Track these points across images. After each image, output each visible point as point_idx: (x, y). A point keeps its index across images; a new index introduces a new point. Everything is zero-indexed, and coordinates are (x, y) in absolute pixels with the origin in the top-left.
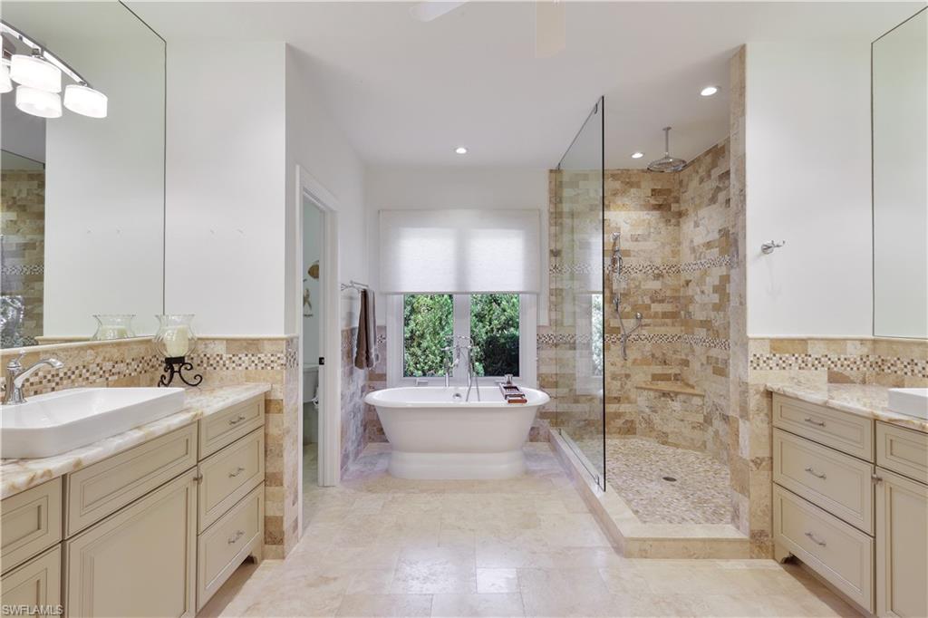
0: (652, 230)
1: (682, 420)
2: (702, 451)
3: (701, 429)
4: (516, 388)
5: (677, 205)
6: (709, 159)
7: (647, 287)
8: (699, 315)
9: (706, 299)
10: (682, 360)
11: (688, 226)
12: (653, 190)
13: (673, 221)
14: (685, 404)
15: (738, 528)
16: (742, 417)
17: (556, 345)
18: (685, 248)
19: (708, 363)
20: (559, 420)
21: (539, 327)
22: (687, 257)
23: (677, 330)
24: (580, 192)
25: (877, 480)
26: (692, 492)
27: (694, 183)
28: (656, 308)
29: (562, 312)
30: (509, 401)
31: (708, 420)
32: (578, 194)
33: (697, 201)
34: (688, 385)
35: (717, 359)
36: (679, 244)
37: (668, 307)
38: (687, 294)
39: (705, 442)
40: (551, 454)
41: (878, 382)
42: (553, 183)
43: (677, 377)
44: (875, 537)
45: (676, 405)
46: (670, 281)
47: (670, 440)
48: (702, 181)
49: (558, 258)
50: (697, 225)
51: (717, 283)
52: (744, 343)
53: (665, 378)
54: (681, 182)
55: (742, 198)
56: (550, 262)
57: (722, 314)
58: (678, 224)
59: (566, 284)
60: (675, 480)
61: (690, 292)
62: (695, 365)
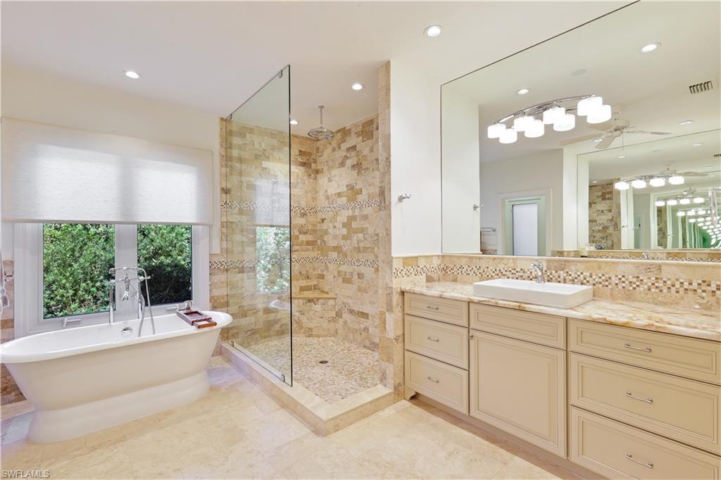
0: (299, 181)
1: (322, 317)
2: (335, 336)
3: (334, 322)
4: (196, 312)
5: (315, 165)
6: (339, 136)
7: (297, 222)
8: (332, 243)
9: (337, 232)
10: (318, 274)
11: (323, 180)
12: (300, 151)
13: (313, 175)
14: (324, 306)
15: (385, 386)
16: (388, 311)
17: (227, 270)
18: (321, 195)
19: (338, 274)
20: (230, 334)
21: (211, 255)
22: (322, 202)
23: (314, 254)
24: (247, 142)
25: (470, 338)
26: (341, 368)
27: (328, 151)
28: (302, 238)
29: (232, 242)
30: (199, 327)
31: (339, 315)
32: (245, 144)
33: (330, 164)
34: (323, 292)
35: (346, 272)
36: (316, 192)
37: (310, 238)
38: (322, 228)
39: (337, 330)
40: (227, 366)
41: (444, 279)
42: (224, 130)
43: (315, 287)
44: (469, 371)
45: (318, 307)
46: (311, 219)
47: (314, 333)
48: (334, 150)
49: (228, 196)
50: (330, 180)
51: (345, 221)
52: (389, 261)
53: (308, 288)
54: (318, 148)
55: (388, 163)
56: (221, 198)
57: (349, 242)
58: (315, 179)
59: (234, 218)
60: (327, 362)
61: (325, 226)
62: (329, 277)
